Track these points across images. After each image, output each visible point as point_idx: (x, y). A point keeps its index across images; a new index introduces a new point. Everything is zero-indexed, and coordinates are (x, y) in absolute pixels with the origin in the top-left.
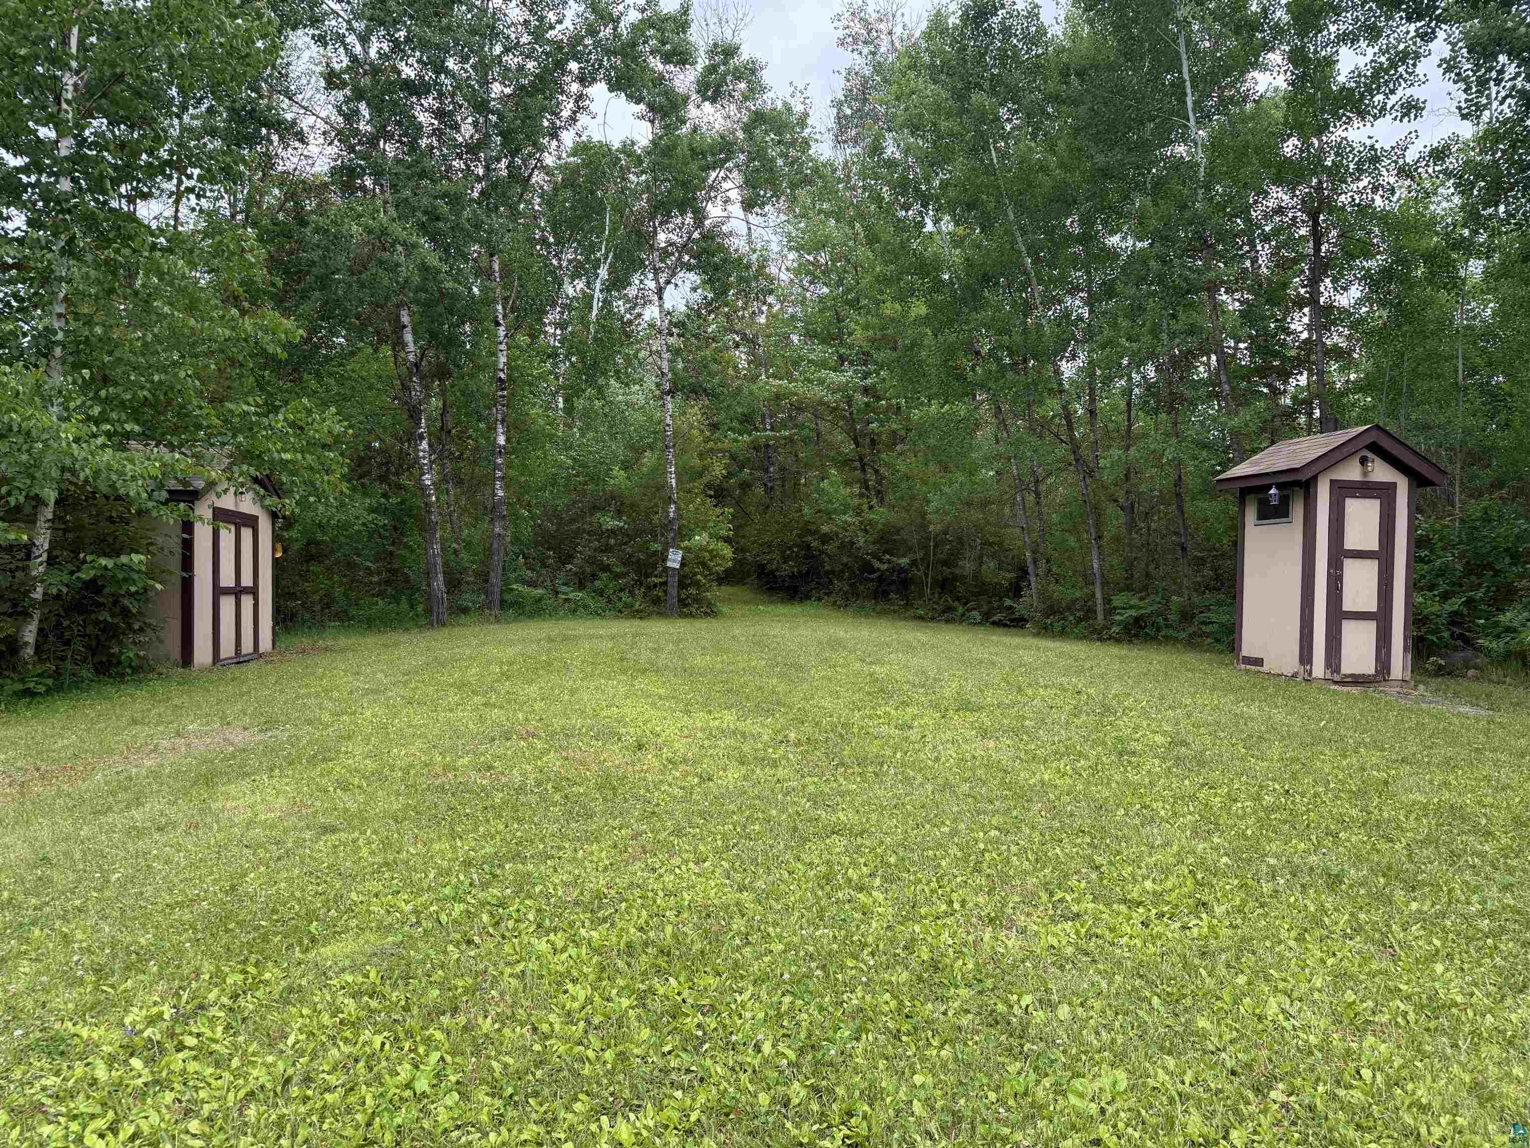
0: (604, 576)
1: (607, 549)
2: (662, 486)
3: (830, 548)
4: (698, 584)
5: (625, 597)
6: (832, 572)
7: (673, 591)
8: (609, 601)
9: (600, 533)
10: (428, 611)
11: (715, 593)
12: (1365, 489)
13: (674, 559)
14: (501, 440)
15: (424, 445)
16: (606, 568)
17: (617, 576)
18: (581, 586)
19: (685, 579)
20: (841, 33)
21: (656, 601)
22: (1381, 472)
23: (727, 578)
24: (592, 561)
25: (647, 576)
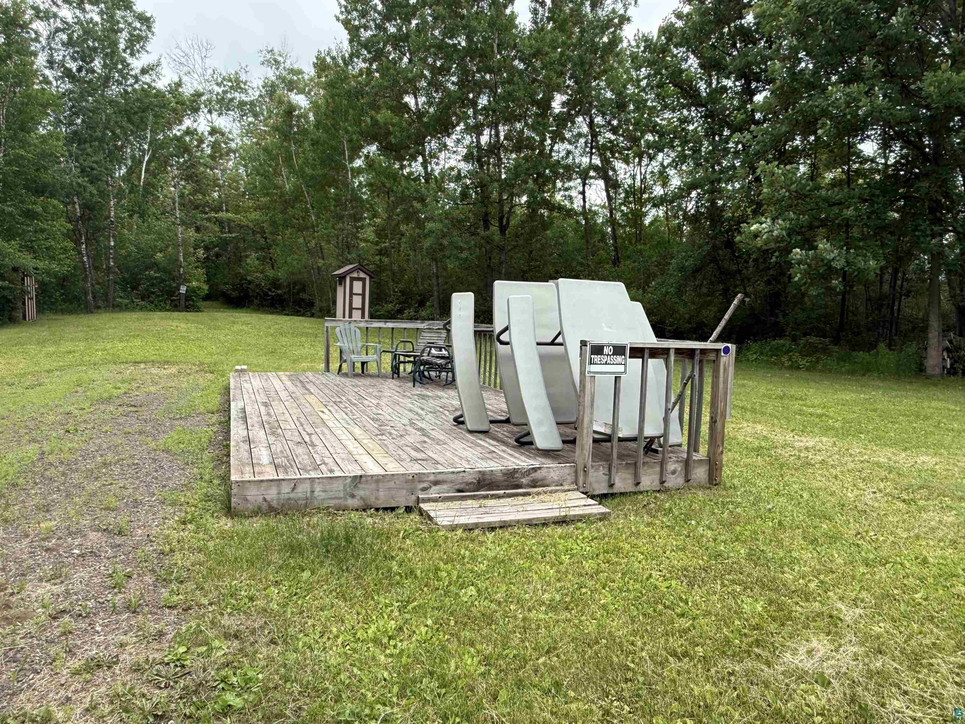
0: (153, 296)
1: (153, 285)
2: (177, 260)
3: (251, 286)
4: (193, 300)
5: (162, 304)
6: (253, 296)
7: (183, 302)
8: (156, 306)
9: (151, 278)
10: (86, 307)
11: (201, 303)
12: (358, 279)
13: (183, 289)
14: (112, 244)
15: (84, 246)
16: (153, 293)
17: (159, 296)
18: (143, 300)
19: (188, 297)
20: (262, 59)
21: (176, 306)
22: (362, 275)
23: (207, 298)
24: (147, 290)
25: (172, 296)
